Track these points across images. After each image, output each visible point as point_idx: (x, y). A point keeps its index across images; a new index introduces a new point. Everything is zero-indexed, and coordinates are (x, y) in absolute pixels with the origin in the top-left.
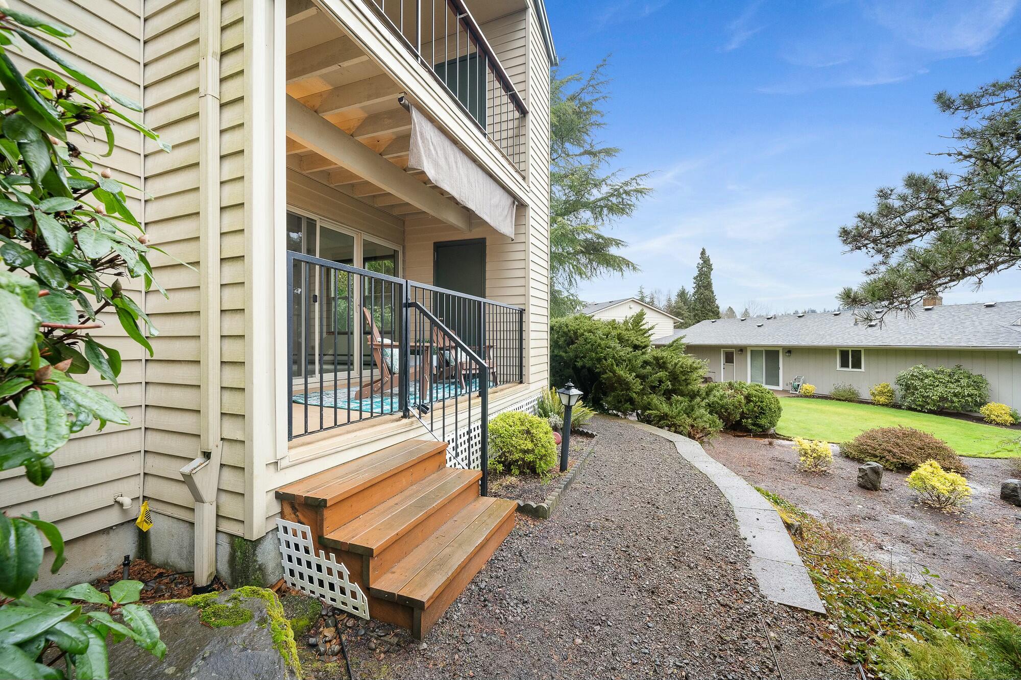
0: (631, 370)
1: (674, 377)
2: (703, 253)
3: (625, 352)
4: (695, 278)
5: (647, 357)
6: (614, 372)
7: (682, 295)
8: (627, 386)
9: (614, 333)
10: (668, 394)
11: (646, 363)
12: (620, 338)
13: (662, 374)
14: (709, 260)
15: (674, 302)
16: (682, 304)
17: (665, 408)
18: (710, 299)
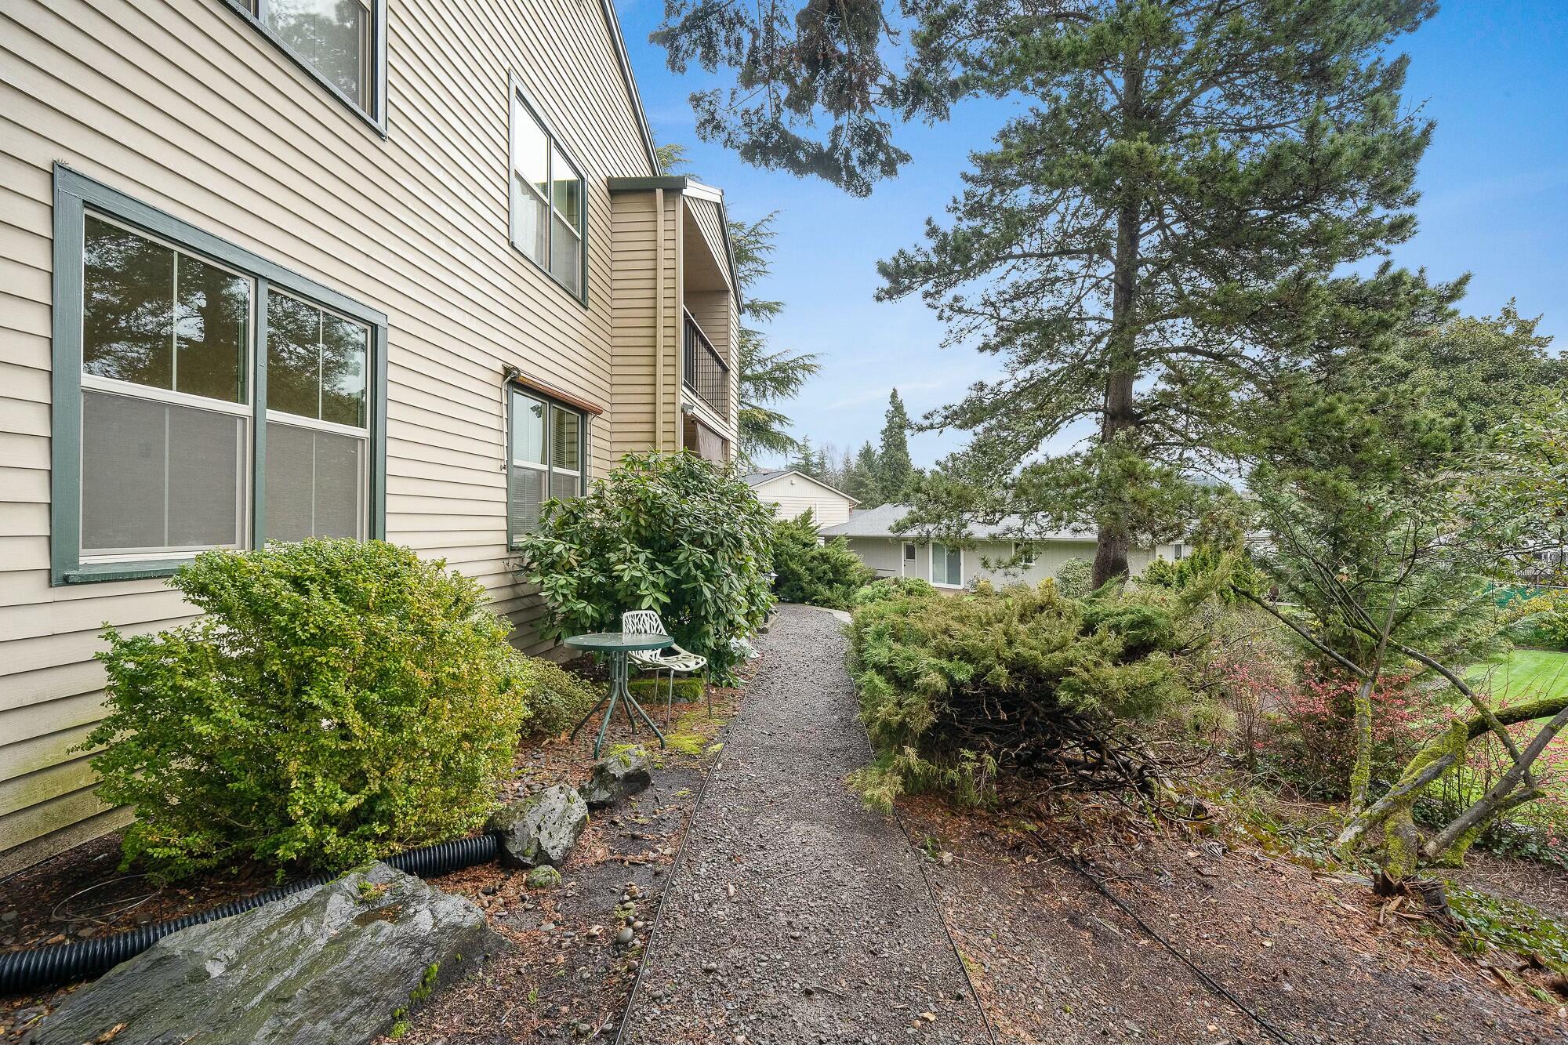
0: (802, 565)
1: (835, 570)
2: (894, 395)
3: (796, 549)
4: (882, 433)
5: (814, 553)
6: (788, 566)
7: (867, 454)
8: (798, 577)
9: (787, 533)
10: (830, 583)
11: (813, 558)
12: (792, 537)
13: (826, 567)
14: (902, 407)
15: (854, 466)
16: (865, 469)
17: (828, 594)
18: (903, 465)
